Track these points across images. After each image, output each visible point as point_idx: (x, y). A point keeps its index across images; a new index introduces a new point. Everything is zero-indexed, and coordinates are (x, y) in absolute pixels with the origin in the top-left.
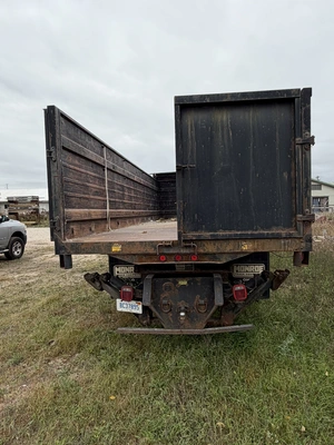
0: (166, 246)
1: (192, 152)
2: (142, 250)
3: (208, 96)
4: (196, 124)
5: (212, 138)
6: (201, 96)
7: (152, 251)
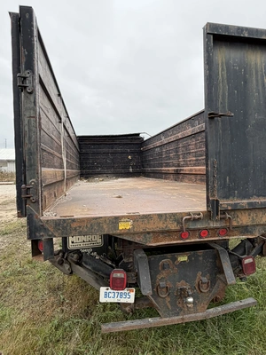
0: (195, 220)
1: (223, 99)
2: (161, 226)
3: (247, 29)
4: (227, 64)
5: (245, 82)
6: (239, 28)
7: (173, 226)
